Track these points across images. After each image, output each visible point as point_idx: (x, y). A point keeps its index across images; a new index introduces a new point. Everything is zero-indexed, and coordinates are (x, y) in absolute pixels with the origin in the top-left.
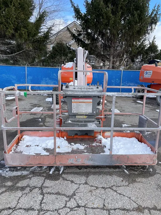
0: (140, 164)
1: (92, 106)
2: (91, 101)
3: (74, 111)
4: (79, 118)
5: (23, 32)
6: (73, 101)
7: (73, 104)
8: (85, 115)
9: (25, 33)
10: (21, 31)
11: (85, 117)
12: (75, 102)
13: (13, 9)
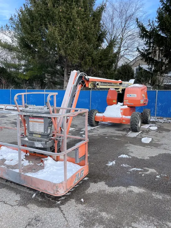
0: (42, 190)
1: (43, 126)
2: (42, 120)
3: (31, 130)
4: (35, 137)
5: (88, 60)
6: (30, 120)
7: (30, 122)
8: (40, 135)
9: (89, 61)
10: (86, 59)
11: (40, 136)
12: (31, 121)
13: (77, 41)
